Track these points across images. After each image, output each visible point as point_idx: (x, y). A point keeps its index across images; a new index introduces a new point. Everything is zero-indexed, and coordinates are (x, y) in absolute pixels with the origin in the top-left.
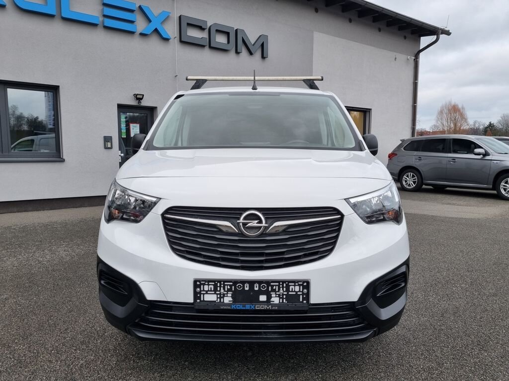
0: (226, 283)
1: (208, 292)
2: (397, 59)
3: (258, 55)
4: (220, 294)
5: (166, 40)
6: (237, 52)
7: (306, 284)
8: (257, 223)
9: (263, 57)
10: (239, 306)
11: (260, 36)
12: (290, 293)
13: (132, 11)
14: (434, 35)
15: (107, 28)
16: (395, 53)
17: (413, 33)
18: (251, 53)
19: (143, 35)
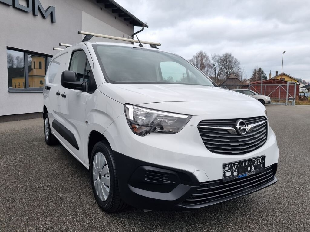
0: (236, 164)
1: (228, 171)
2: (124, 36)
3: (48, 19)
4: (233, 171)
6: (34, 14)
7: (264, 158)
8: (245, 127)
9: (52, 21)
10: (241, 176)
11: (49, 7)
12: (258, 164)
14: (141, 26)
16: (123, 33)
17: (131, 23)
18: (44, 17)
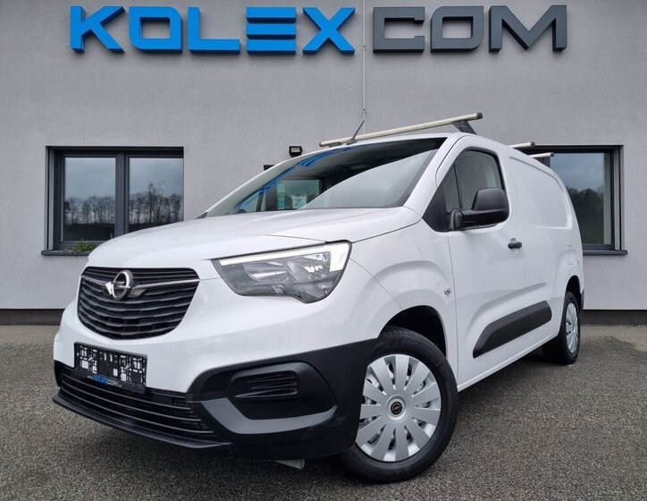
0: (93, 350)
1: (84, 359)
4: (90, 362)
5: (349, 53)
6: (491, 51)
9: (558, 50)
10: (98, 377)
11: (548, 11)
12: (134, 371)
13: (291, 21)
15: (254, 54)
18: (525, 47)
19: (308, 53)
